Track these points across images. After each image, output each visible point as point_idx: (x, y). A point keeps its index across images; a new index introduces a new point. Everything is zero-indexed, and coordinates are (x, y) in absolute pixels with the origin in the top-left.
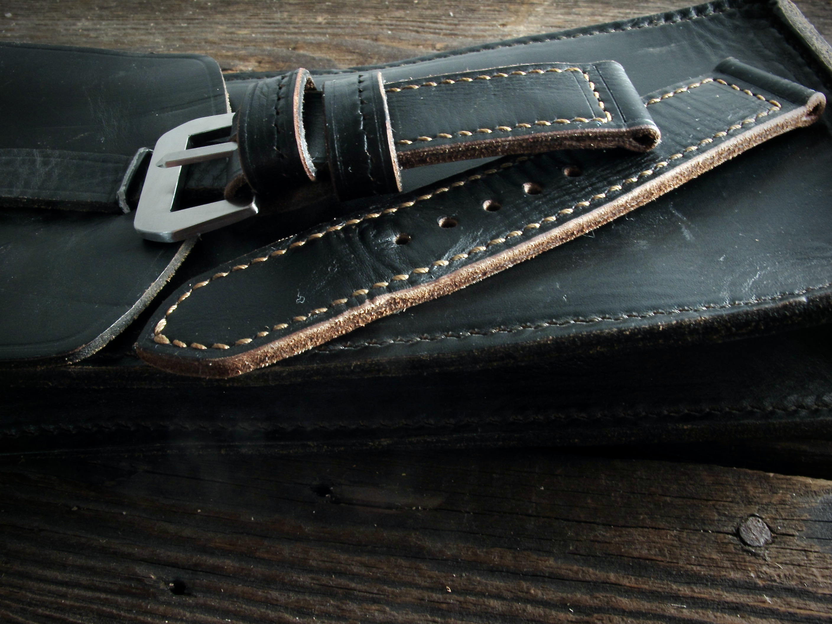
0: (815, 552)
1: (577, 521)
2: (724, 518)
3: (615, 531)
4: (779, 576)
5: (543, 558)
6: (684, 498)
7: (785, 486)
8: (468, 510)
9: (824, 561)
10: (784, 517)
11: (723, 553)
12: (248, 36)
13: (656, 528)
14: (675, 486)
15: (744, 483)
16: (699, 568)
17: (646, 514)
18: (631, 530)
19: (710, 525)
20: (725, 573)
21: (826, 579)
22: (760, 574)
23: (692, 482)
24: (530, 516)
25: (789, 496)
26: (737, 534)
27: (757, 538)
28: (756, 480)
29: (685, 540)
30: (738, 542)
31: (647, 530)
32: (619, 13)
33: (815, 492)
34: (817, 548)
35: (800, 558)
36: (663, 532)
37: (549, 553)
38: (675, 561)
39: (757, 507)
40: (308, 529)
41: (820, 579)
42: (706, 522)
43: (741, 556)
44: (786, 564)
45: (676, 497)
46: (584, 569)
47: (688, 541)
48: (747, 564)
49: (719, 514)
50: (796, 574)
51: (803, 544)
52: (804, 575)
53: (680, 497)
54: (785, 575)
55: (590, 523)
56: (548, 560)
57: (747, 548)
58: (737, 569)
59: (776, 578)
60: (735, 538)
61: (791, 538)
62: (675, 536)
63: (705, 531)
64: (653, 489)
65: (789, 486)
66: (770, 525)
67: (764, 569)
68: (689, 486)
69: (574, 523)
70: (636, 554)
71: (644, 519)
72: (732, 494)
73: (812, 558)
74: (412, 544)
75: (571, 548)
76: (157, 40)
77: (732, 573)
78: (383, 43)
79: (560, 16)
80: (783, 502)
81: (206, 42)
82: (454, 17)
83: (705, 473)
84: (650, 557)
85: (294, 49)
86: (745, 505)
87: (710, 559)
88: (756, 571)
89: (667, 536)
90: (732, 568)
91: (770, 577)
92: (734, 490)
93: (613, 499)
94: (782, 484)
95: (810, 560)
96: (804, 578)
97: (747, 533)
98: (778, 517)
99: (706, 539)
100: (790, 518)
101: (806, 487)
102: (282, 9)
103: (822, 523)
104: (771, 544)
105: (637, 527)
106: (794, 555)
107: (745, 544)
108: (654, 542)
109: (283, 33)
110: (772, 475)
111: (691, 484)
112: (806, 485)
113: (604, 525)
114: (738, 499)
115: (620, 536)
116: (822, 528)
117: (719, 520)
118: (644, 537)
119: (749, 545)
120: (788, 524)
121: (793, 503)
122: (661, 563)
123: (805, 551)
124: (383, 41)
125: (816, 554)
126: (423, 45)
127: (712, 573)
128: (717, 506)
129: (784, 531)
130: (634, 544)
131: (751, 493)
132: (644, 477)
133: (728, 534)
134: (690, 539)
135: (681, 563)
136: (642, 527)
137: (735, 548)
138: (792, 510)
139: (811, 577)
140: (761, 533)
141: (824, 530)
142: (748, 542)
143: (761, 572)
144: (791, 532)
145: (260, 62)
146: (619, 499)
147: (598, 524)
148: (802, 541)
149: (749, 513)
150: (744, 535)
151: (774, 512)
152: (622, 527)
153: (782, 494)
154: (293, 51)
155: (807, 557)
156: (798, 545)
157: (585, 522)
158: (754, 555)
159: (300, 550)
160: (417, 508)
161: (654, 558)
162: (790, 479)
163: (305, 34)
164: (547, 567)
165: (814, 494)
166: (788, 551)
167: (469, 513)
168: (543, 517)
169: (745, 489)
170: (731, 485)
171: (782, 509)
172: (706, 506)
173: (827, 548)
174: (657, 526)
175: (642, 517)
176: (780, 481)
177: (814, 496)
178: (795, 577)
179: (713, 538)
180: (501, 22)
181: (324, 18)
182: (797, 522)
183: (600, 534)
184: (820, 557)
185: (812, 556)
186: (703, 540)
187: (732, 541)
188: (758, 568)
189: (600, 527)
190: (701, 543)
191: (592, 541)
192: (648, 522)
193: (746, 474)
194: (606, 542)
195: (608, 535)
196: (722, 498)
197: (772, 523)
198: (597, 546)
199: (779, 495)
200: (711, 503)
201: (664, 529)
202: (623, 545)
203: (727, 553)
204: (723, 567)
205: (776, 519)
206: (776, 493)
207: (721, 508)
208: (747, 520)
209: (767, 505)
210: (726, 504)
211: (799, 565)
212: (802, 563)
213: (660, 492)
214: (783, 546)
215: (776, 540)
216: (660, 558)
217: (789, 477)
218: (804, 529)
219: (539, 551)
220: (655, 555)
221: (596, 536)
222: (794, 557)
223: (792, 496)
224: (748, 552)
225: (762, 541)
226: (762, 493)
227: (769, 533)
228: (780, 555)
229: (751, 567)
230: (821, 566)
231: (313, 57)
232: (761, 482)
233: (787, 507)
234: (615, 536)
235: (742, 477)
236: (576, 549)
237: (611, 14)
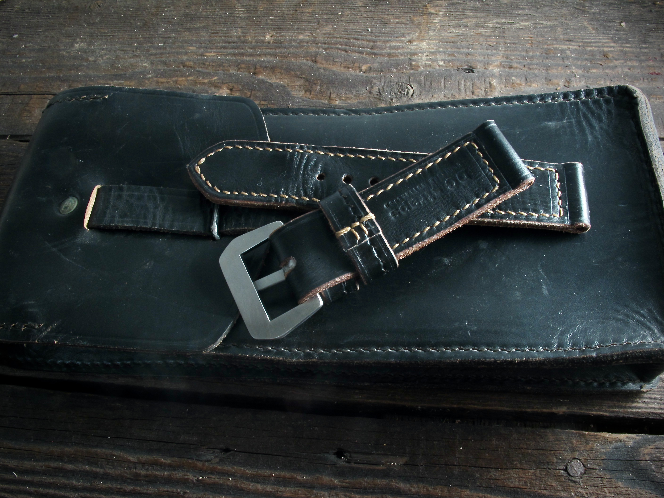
0: (607, 478)
1: (481, 467)
2: (559, 461)
3: (501, 472)
4: (587, 493)
5: (463, 490)
6: (538, 450)
7: (593, 440)
8: (422, 464)
9: (611, 483)
10: (592, 458)
11: (558, 481)
12: (215, 58)
13: (523, 469)
14: (533, 443)
15: (571, 439)
16: (545, 491)
17: (518, 461)
18: (509, 471)
19: (552, 465)
20: (558, 494)
21: (611, 494)
22: (577, 493)
23: (542, 440)
24: (456, 465)
25: (595, 445)
26: (566, 470)
27: (576, 472)
28: (578, 437)
29: (538, 475)
30: (566, 475)
31: (518, 470)
32: (497, 23)
33: (610, 442)
34: (608, 476)
35: (599, 482)
36: (527, 471)
37: (466, 487)
38: (532, 488)
39: (578, 453)
40: (336, 482)
41: (608, 494)
42: (550, 463)
43: (567, 483)
44: (591, 486)
45: (533, 449)
46: (485, 495)
47: (539, 475)
48: (571, 488)
49: (557, 459)
50: (596, 492)
51: (601, 473)
52: (600, 492)
53: (536, 449)
54: (590, 493)
55: (488, 468)
56: (466, 491)
57: (570, 478)
58: (565, 491)
59: (585, 495)
60: (565, 472)
61: (594, 470)
62: (533, 473)
63: (549, 469)
64: (521, 445)
65: (596, 439)
66: (584, 463)
67: (580, 490)
68: (541, 442)
69: (479, 468)
70: (512, 485)
71: (516, 464)
72: (565, 446)
73: (604, 482)
74: (394, 487)
75: (478, 484)
76: (144, 65)
77: (562, 494)
78: (321, 66)
79: (452, 30)
80: (592, 449)
81: (184, 67)
82: (372, 32)
83: (550, 434)
84: (519, 487)
85: (254, 73)
86: (571, 452)
87: (551, 486)
88: (575, 491)
89: (528, 474)
90: (562, 490)
91: (582, 494)
92: (565, 444)
93: (500, 452)
94: (592, 438)
95: (604, 483)
96: (600, 494)
97: (572, 469)
98: (589, 458)
99: (549, 474)
100: (595, 458)
101: (605, 439)
102: (237, 25)
103: (612, 461)
104: (584, 474)
105: (513, 469)
106: (595, 481)
107: (570, 475)
108: (522, 477)
109: (242, 54)
110: (587, 433)
111: (542, 441)
112: (605, 438)
113: (495, 468)
114: (568, 449)
115: (504, 475)
116: (612, 464)
117: (557, 462)
118: (516, 474)
119: (572, 476)
120: (594, 463)
121: (597, 449)
122: (525, 490)
123: (601, 478)
124: (321, 63)
125: (607, 480)
126: (352, 68)
127: (552, 494)
128: (556, 454)
129: (591, 467)
130: (511, 479)
131: (575, 445)
132: (516, 438)
133: (561, 470)
134: (541, 474)
135: (536, 490)
136: (516, 469)
137: (565, 479)
138: (597, 454)
139: (603, 493)
140: (579, 468)
141: (613, 465)
142: (572, 475)
143: (577, 492)
144: (595, 467)
145: (231, 90)
146: (503, 453)
147: (492, 468)
148: (600, 472)
149: (573, 457)
150: (569, 471)
151: (586, 455)
152: (505, 469)
153: (592, 444)
154: (255, 76)
155: (602, 481)
156: (598, 475)
157: (485, 467)
158: (574, 482)
159: (334, 494)
160: (394, 464)
161: (522, 487)
162: (597, 435)
163: (260, 55)
164: (466, 495)
165: (609, 443)
166: (593, 478)
167: (422, 466)
168: (463, 466)
169: (572, 443)
170: (564, 441)
171: (591, 453)
172: (550, 454)
173: (613, 475)
174: (523, 468)
175: (515, 463)
176: (591, 437)
177: (609, 445)
178: (595, 494)
179: (553, 473)
180: (408, 38)
181: (270, 35)
182: (598, 461)
183: (493, 474)
184: (609, 481)
185: (605, 481)
186: (548, 474)
187: (563, 474)
188: (576, 490)
189: (493, 470)
190: (547, 477)
191: (489, 479)
192: (518, 465)
193: (573, 433)
194: (496, 479)
195: (497, 475)
196: (559, 448)
197: (585, 462)
198: (492, 482)
199: (590, 445)
200: (553, 452)
201: (527, 469)
202: (506, 480)
203: (560, 481)
204: (558, 490)
205: (587, 459)
206: (588, 444)
207: (558, 455)
208: (571, 461)
209: (583, 451)
210: (561, 452)
211: (598, 487)
212: (599, 485)
213: (525, 446)
214: (590, 475)
215: (586, 472)
216: (525, 487)
217: (596, 434)
218: (602, 465)
219: (462, 486)
220: (522, 485)
221: (491, 476)
222: (595, 482)
223: (597, 445)
224: (571, 480)
225: (579, 473)
226: (581, 444)
227: (583, 468)
228: (588, 481)
229: (572, 489)
230: (609, 487)
231: (270, 83)
232: (580, 438)
233: (594, 452)
234: (501, 475)
235: (570, 435)
236: (481, 484)
237: (491, 26)
